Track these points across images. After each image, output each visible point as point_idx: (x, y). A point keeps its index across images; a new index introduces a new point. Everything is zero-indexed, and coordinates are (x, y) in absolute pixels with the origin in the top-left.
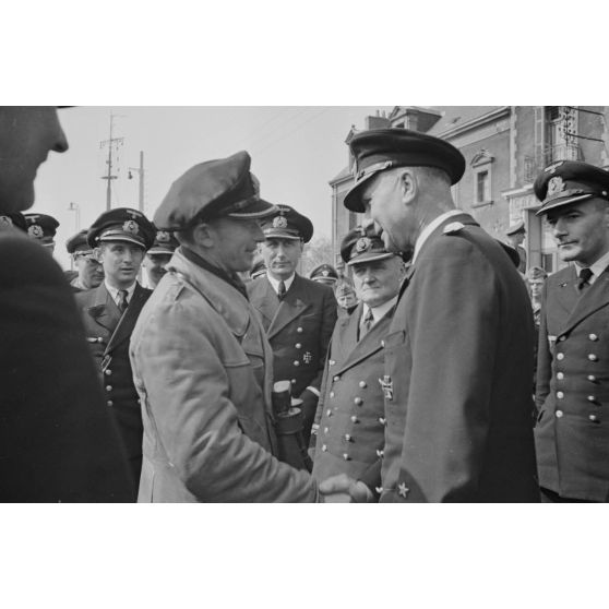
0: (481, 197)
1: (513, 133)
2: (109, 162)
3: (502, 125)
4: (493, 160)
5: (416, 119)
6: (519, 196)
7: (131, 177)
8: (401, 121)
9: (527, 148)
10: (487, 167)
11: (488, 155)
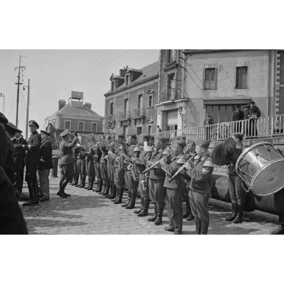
0: (150, 105)
1: (159, 84)
2: (19, 77)
3: (156, 81)
4: (153, 92)
5: (133, 74)
6: (160, 106)
7: (24, 89)
8: (128, 74)
9: (162, 89)
10: (152, 95)
11: (152, 90)
